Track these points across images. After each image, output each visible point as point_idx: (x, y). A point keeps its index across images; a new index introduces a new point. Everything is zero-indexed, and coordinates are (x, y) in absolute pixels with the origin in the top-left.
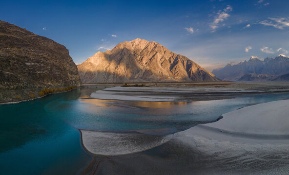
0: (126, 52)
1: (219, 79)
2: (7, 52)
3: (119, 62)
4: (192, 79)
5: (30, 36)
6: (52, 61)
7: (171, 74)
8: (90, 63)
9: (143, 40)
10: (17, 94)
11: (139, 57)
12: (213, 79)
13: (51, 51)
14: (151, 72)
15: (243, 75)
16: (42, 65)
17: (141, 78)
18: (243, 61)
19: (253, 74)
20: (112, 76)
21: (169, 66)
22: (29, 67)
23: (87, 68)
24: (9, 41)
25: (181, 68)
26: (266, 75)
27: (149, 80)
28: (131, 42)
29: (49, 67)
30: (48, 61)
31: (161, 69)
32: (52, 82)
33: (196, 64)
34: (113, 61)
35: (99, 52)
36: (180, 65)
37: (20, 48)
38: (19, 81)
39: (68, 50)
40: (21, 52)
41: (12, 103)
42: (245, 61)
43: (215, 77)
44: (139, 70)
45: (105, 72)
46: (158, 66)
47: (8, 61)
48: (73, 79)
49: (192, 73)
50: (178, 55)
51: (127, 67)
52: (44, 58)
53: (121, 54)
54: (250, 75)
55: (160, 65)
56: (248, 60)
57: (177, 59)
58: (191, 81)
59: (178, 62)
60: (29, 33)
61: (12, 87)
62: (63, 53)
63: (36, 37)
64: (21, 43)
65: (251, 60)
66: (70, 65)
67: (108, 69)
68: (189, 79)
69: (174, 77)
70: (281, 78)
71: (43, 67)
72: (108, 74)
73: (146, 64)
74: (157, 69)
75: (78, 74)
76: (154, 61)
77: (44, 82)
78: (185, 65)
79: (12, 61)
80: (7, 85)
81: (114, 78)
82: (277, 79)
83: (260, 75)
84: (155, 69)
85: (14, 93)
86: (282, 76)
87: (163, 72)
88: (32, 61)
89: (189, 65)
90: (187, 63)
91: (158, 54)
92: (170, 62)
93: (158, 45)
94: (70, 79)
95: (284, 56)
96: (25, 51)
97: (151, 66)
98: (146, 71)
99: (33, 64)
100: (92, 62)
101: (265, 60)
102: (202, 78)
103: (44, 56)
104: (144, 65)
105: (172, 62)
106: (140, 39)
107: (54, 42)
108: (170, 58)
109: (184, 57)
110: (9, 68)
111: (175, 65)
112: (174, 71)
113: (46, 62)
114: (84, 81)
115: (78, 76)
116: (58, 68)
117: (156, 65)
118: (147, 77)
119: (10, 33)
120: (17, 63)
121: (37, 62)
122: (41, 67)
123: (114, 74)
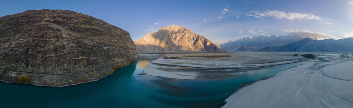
0: (166, 33)
1: (224, 50)
2: (92, 40)
3: (162, 40)
4: (207, 50)
5: (106, 26)
6: (120, 44)
7: (194, 47)
8: (144, 40)
9: (177, 26)
10: (97, 73)
11: (174, 36)
12: (220, 51)
13: (119, 36)
14: (182, 46)
15: (239, 48)
16: (114, 47)
17: (176, 50)
18: (239, 39)
19: (245, 47)
20: (157, 48)
21: (193, 42)
22: (105, 50)
23: (142, 43)
24: (93, 32)
25: (200, 43)
26: (254, 48)
27: (180, 51)
28: (169, 27)
29: (118, 49)
30: (117, 44)
31: (188, 44)
32: (120, 59)
33: (209, 41)
34: (158, 39)
35: (149, 33)
36: (200, 41)
37: (100, 36)
38: (99, 64)
39: (130, 34)
40: (100, 40)
41: (94, 80)
42: (240, 39)
43: (222, 49)
44: (174, 45)
45: (153, 46)
46: (186, 42)
47: (92, 48)
48: (133, 53)
49: (207, 47)
50: (199, 35)
51: (167, 43)
52: (115, 42)
53: (163, 35)
54: (244, 48)
55: (187, 42)
56: (242, 38)
57: (198, 38)
58: (207, 51)
59: (198, 40)
60: (106, 23)
61: (94, 69)
62: (127, 37)
63: (110, 26)
64: (100, 33)
65: (244, 38)
66: (131, 44)
67: (155, 44)
68: (205, 51)
69: (196, 49)
70: (263, 50)
71: (114, 49)
72: (154, 47)
73: (179, 41)
74: (185, 44)
75: (136, 49)
76: (184, 39)
77: (114, 59)
78: (203, 41)
79: (95, 48)
80: (91, 67)
81: (158, 50)
82: (260, 50)
83: (250, 47)
84: (184, 44)
85: (96, 73)
86: (263, 48)
87: (189, 46)
88: (107, 45)
89: (205, 42)
90: (204, 40)
91: (186, 34)
92: (194, 40)
93: (186, 29)
94: (131, 53)
95: (264, 35)
96: (103, 39)
97: (182, 42)
98: (178, 45)
99: (108, 47)
100: (145, 39)
101: (253, 38)
102: (213, 50)
103: (115, 41)
104: (177, 41)
105: (195, 40)
106: (175, 25)
107: (121, 30)
108: (194, 37)
109: (202, 37)
110: (92, 54)
111: (196, 42)
112: (196, 45)
113: (116, 45)
114: (140, 51)
115: (136, 51)
116: (124, 48)
117: (185, 42)
118: (179, 49)
119: (93, 25)
120: (98, 49)
121: (111, 46)
122: (113, 49)
123: (158, 47)
